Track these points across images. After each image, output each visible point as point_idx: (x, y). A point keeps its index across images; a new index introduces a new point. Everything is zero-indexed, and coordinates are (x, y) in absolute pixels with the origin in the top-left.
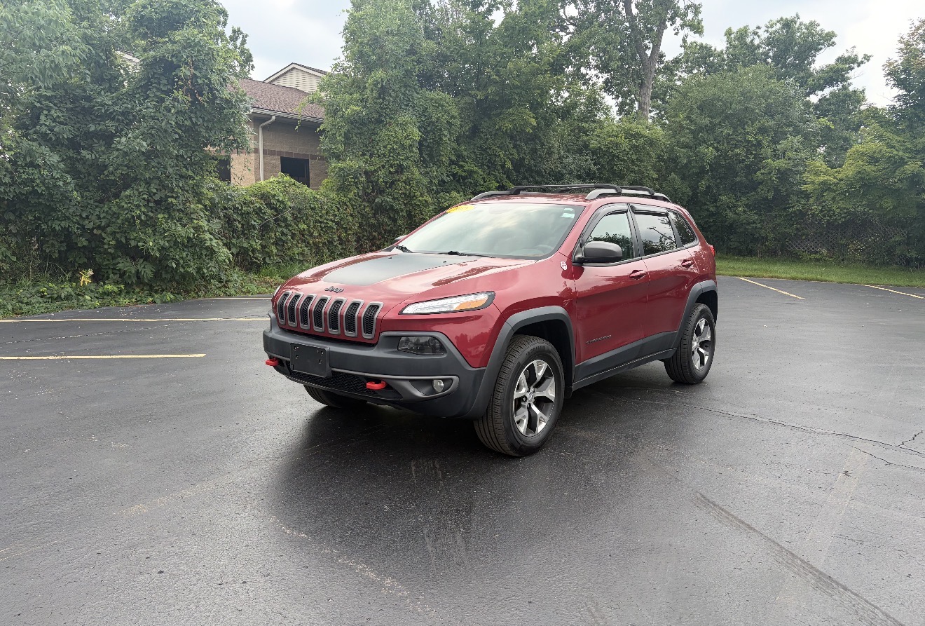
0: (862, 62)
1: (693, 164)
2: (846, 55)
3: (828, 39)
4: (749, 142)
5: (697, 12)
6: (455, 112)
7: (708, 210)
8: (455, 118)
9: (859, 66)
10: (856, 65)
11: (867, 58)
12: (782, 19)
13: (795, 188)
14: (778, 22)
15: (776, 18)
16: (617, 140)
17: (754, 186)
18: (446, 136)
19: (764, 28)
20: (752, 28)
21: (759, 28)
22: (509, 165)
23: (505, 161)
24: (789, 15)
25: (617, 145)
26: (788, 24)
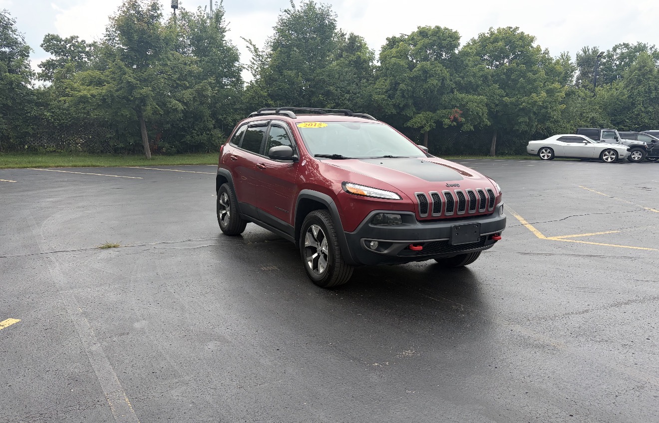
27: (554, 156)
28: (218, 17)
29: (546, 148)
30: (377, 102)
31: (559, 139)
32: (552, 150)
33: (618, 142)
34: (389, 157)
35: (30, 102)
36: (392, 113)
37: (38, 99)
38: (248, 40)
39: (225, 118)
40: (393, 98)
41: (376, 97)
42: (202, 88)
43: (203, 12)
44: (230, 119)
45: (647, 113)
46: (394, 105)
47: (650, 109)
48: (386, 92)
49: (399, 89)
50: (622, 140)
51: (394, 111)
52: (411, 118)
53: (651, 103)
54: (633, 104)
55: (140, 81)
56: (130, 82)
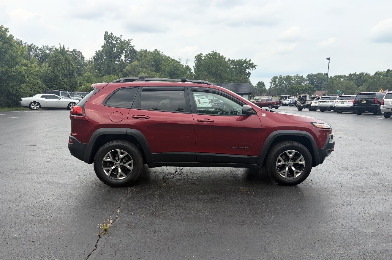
27: (41, 108)
29: (35, 102)
31: (42, 97)
32: (39, 104)
33: (70, 98)
45: (64, 82)
47: (65, 80)
50: (72, 97)
53: (65, 76)
54: (56, 77)
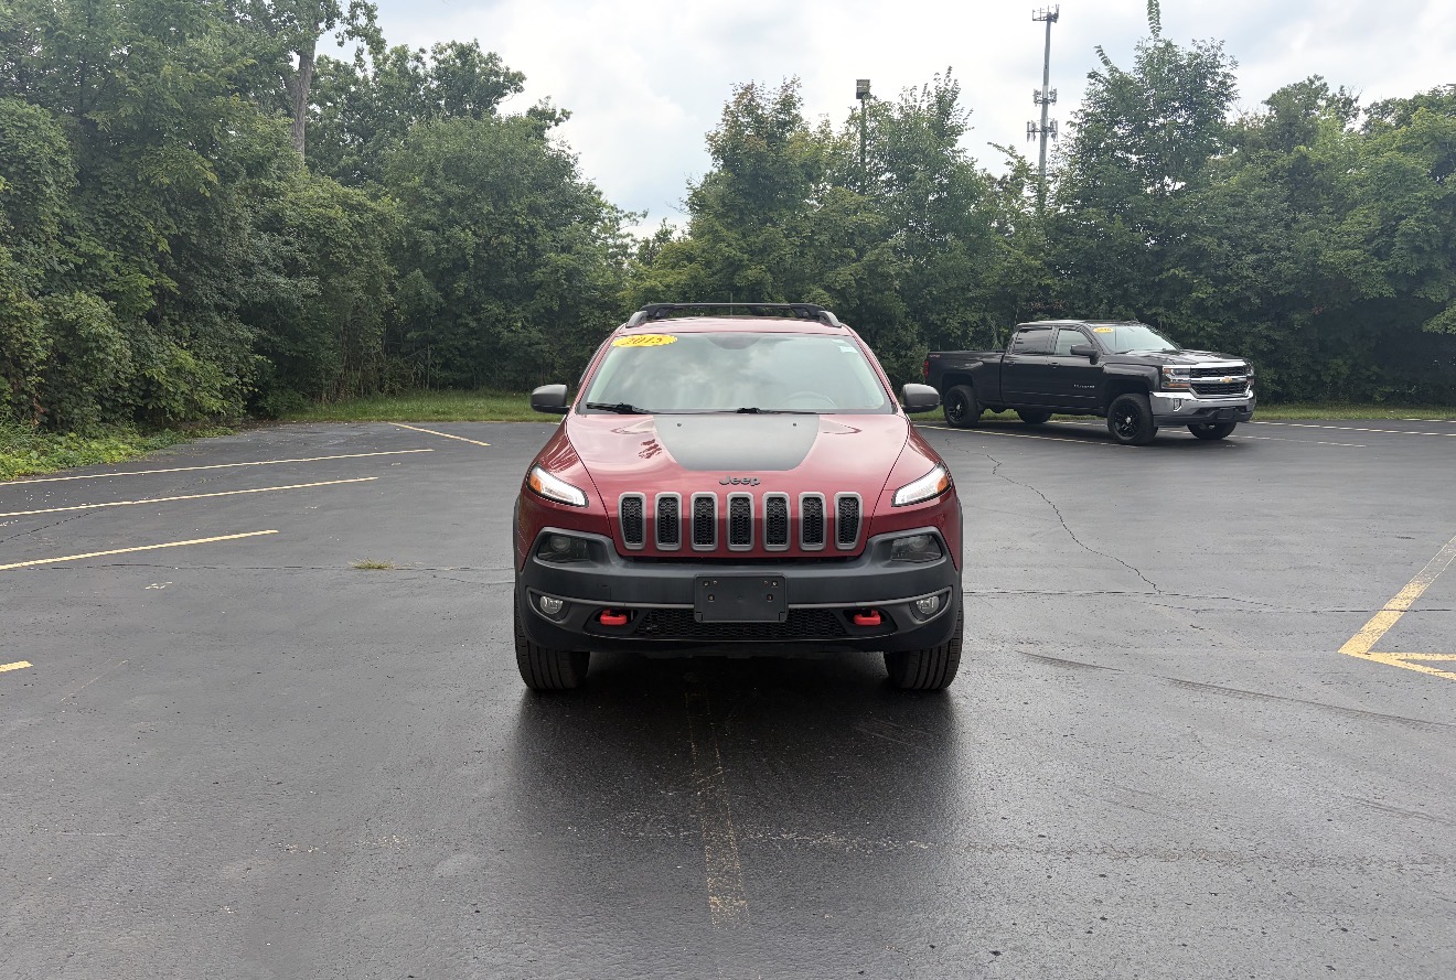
0: (560, 120)
1: (444, 254)
2: (540, 108)
3: (515, 81)
4: (517, 225)
5: (371, 16)
6: (62, 142)
7: (466, 325)
8: (64, 153)
9: (556, 125)
10: (553, 123)
11: (566, 114)
12: (454, 44)
13: (584, 295)
14: (450, 47)
15: (445, 41)
16: (332, 213)
17: (530, 291)
18: (48, 186)
19: (430, 54)
20: (413, 50)
21: (423, 51)
22: (164, 246)
23: (157, 241)
24: (465, 40)
25: (331, 221)
26: (464, 52)
28: (945, 102)
30: (1333, 269)
34: (753, 411)
35: (589, 302)
36: (1381, 295)
37: (603, 296)
38: (1007, 148)
39: (945, 319)
40: (1388, 255)
41: (1329, 255)
42: (877, 260)
43: (919, 99)
44: (954, 323)
46: (1389, 275)
48: (1368, 241)
49: (1400, 232)
51: (1388, 291)
52: (1442, 307)
55: (752, 253)
56: (729, 257)
